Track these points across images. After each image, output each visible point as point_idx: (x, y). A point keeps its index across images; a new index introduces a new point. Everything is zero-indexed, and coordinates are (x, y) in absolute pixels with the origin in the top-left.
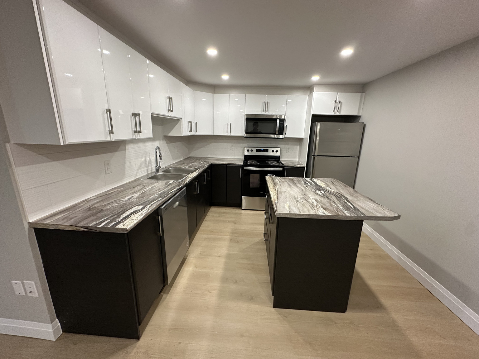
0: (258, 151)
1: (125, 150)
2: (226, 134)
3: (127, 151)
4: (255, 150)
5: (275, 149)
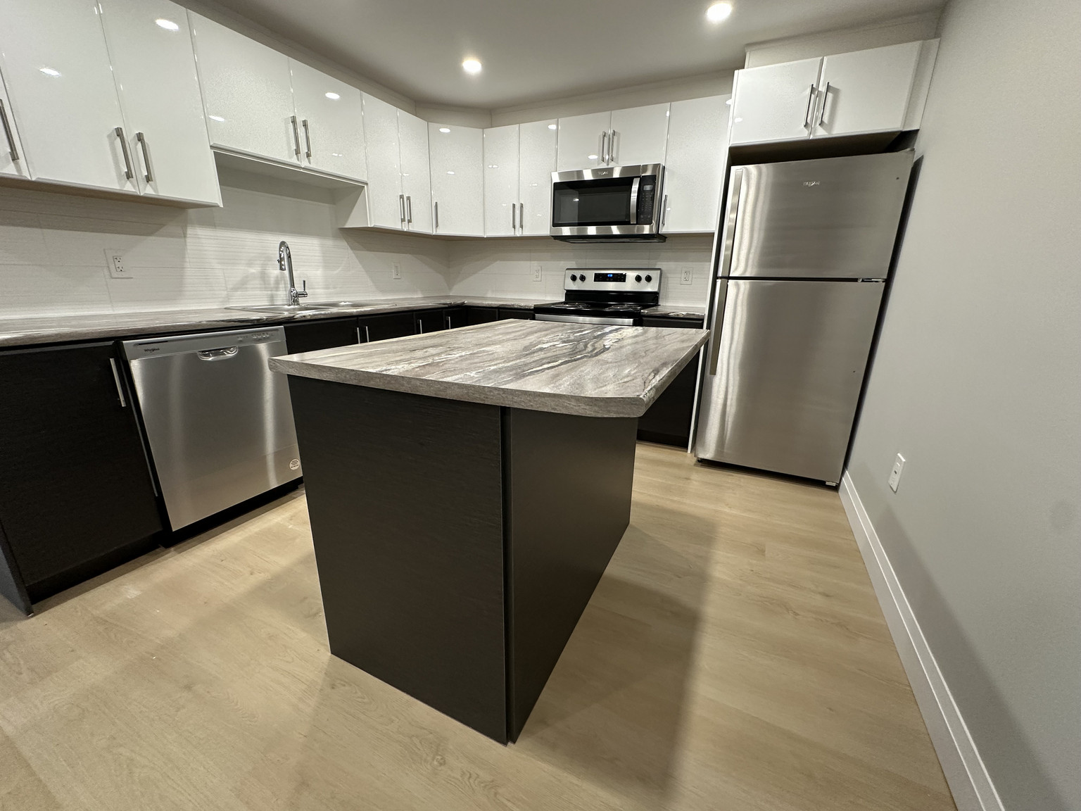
0: (599, 278)
4: (590, 275)
5: (643, 274)
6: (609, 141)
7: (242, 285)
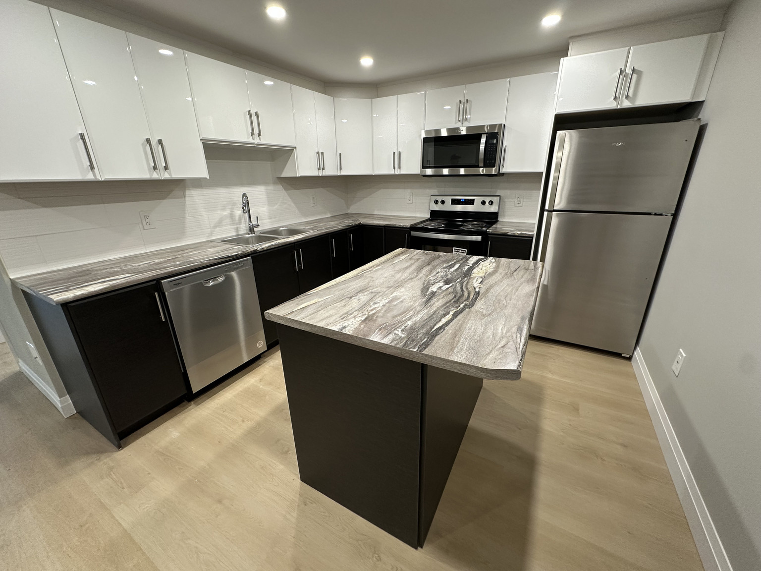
0: (455, 202)
1: (185, 197)
2: (392, 172)
3: (187, 199)
4: (448, 200)
5: (487, 200)
6: (464, 107)
7: (219, 224)
